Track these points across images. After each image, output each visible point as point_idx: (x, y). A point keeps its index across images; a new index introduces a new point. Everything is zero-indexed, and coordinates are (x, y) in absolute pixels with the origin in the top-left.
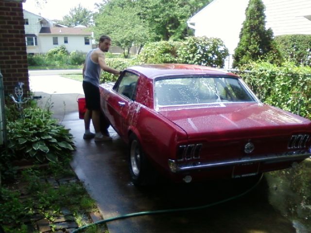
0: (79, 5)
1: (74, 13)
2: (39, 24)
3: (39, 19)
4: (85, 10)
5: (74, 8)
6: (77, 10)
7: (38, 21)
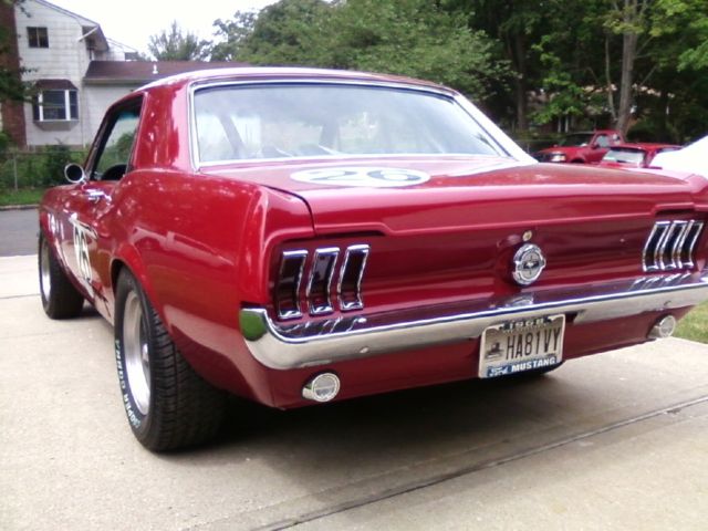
0: (174, 27)
1: (161, 49)
2: (84, 46)
3: (85, 30)
4: (190, 39)
5: (160, 35)
6: (168, 39)
7: (80, 36)
